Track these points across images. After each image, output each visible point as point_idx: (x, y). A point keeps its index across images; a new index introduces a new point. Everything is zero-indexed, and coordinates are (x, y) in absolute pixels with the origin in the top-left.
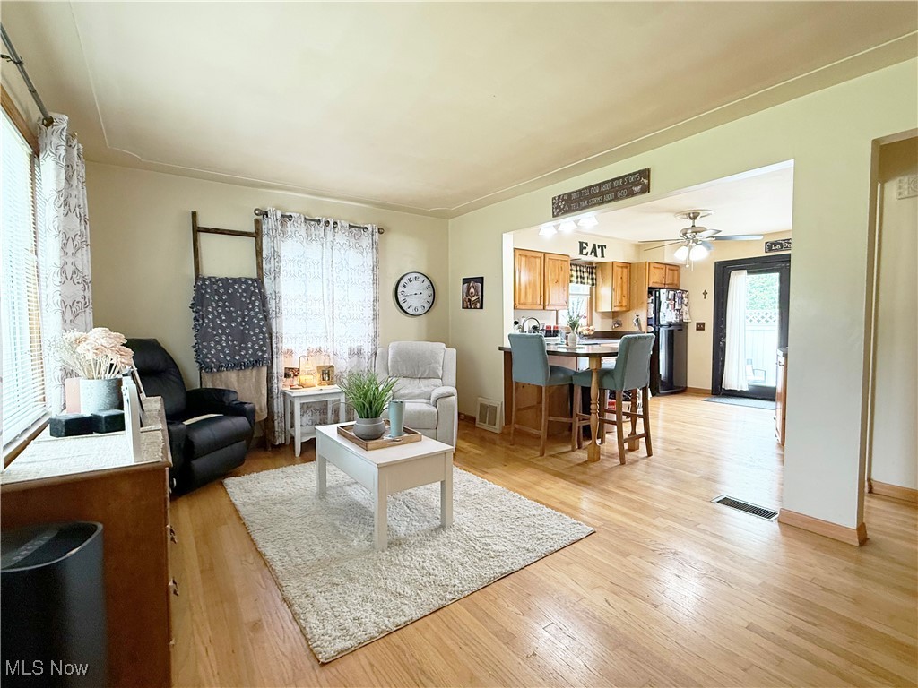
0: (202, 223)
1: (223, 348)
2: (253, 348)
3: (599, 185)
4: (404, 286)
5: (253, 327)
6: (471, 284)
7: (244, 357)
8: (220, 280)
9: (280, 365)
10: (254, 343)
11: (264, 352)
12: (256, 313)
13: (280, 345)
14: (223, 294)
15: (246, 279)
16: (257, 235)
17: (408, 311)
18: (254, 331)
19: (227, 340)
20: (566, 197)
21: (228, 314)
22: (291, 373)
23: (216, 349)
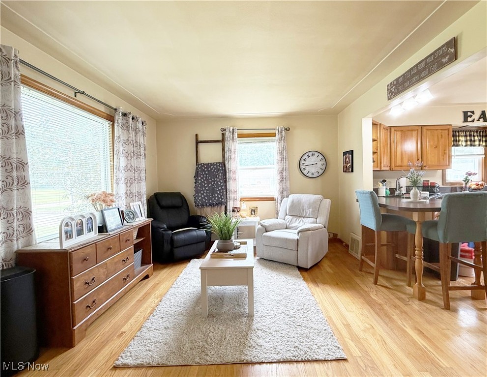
0: (200, 139)
1: (205, 196)
2: (218, 196)
3: (417, 66)
4: (305, 160)
5: (218, 186)
6: (347, 156)
7: (213, 201)
8: (206, 164)
9: (230, 206)
10: (218, 194)
11: (222, 199)
12: (220, 180)
13: (230, 195)
14: (206, 171)
15: (217, 163)
16: (223, 141)
17: (307, 175)
18: (218, 188)
19: (207, 193)
20: (395, 83)
21: (207, 180)
22: (236, 210)
23: (201, 197)
